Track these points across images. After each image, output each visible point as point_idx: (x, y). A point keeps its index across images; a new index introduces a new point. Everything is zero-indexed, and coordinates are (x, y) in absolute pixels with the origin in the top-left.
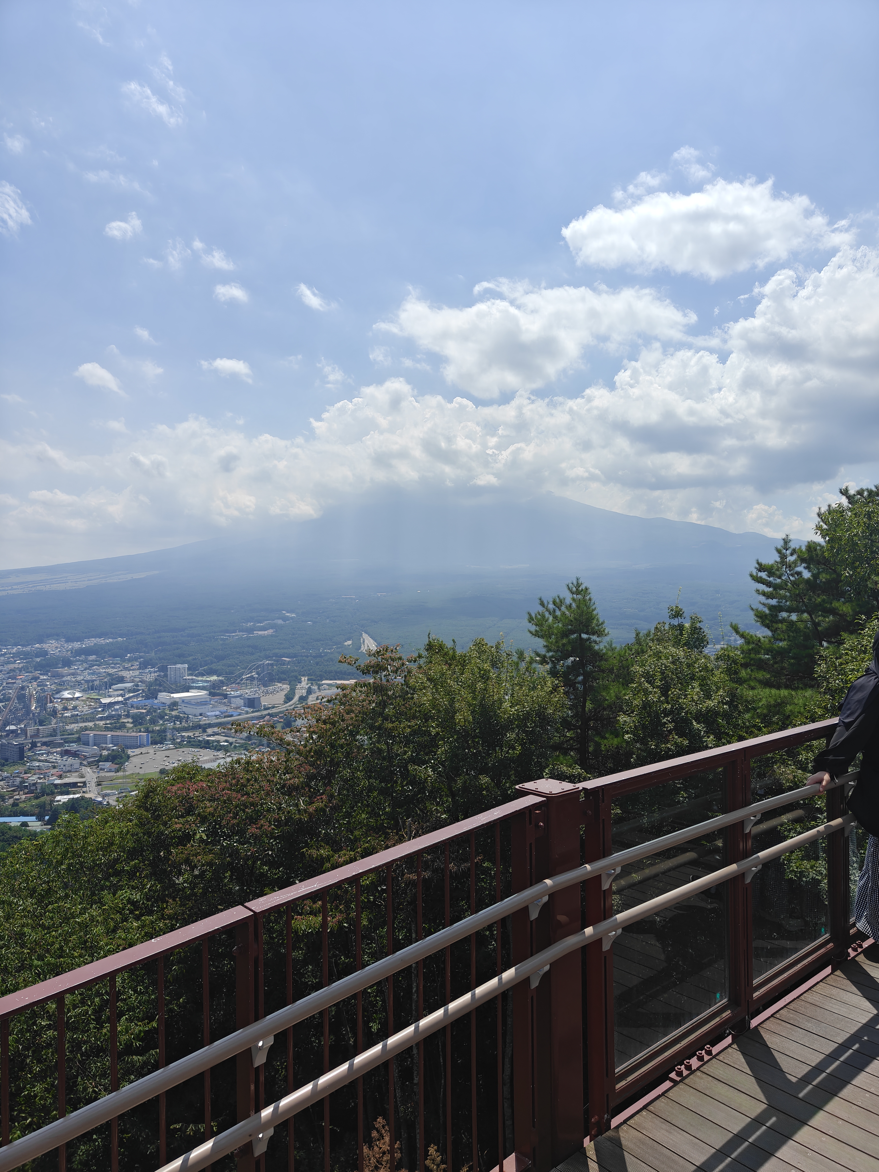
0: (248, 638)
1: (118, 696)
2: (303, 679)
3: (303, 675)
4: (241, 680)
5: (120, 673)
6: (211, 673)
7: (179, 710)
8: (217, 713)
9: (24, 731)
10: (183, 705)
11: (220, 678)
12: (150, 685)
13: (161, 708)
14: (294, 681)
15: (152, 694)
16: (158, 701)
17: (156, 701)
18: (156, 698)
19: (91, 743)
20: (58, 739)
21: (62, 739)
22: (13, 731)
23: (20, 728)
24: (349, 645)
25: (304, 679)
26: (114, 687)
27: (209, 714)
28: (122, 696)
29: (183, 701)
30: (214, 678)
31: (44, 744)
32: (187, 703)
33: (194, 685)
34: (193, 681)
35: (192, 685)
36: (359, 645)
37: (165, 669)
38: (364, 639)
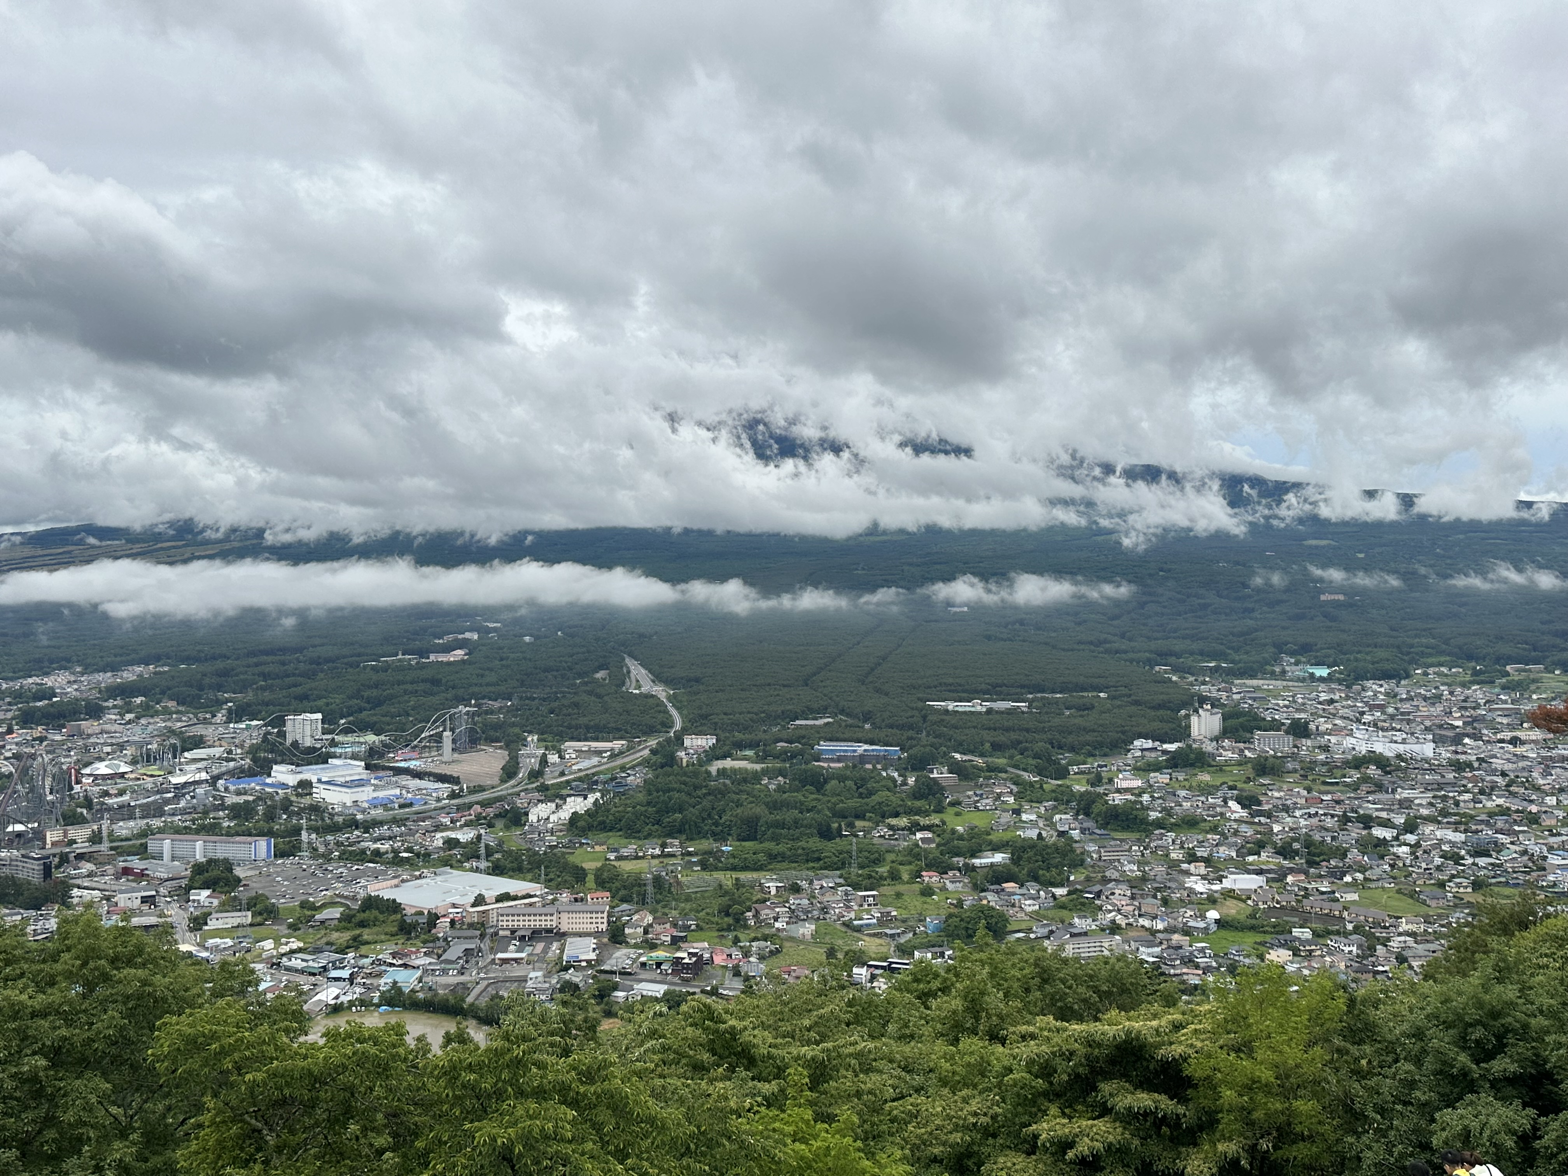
0: (422, 667)
1: (199, 770)
2: (528, 737)
3: (530, 732)
4: (419, 741)
5: (194, 730)
6: (363, 727)
9: (37, 835)
11: (382, 737)
12: (253, 751)
13: (280, 792)
14: (513, 744)
15: (262, 768)
16: (273, 780)
17: (269, 781)
18: (269, 775)
19: (165, 855)
21: (112, 849)
22: (18, 835)
23: (31, 829)
24: (604, 679)
25: (532, 740)
26: (187, 755)
28: (206, 769)
29: (319, 780)
30: (371, 737)
31: (78, 857)
32: (329, 782)
33: (336, 750)
34: (334, 744)
35: (333, 750)
36: (620, 678)
37: (280, 722)
38: (627, 667)
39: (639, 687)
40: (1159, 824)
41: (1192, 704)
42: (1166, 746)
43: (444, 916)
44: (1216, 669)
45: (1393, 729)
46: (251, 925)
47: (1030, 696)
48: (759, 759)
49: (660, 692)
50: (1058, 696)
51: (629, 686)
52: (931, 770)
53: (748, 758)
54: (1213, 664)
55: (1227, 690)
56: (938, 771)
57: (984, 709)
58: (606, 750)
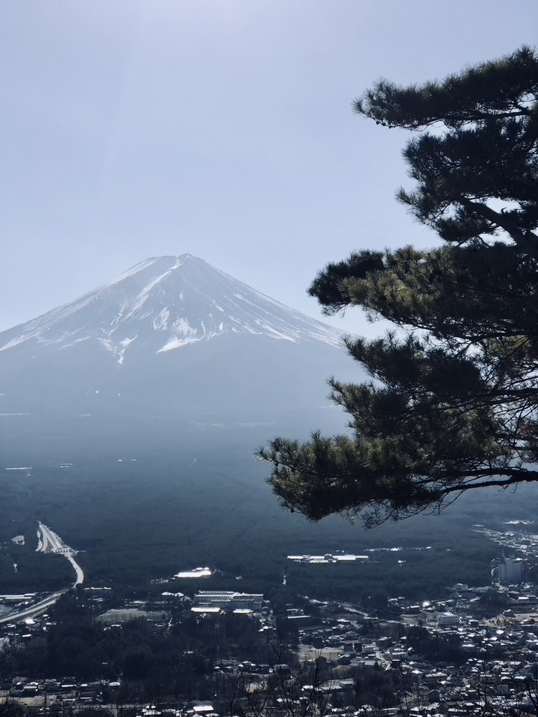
24: (21, 542)
36: (33, 540)
38: (41, 532)
39: (50, 546)
40: (473, 653)
41: (500, 556)
42: (480, 589)
44: (520, 526)
47: (372, 550)
48: (148, 608)
49: (69, 554)
50: (394, 549)
51: (42, 547)
52: (290, 613)
53: (138, 607)
54: (516, 522)
55: (527, 543)
56: (296, 614)
57: (334, 561)
58: (18, 601)
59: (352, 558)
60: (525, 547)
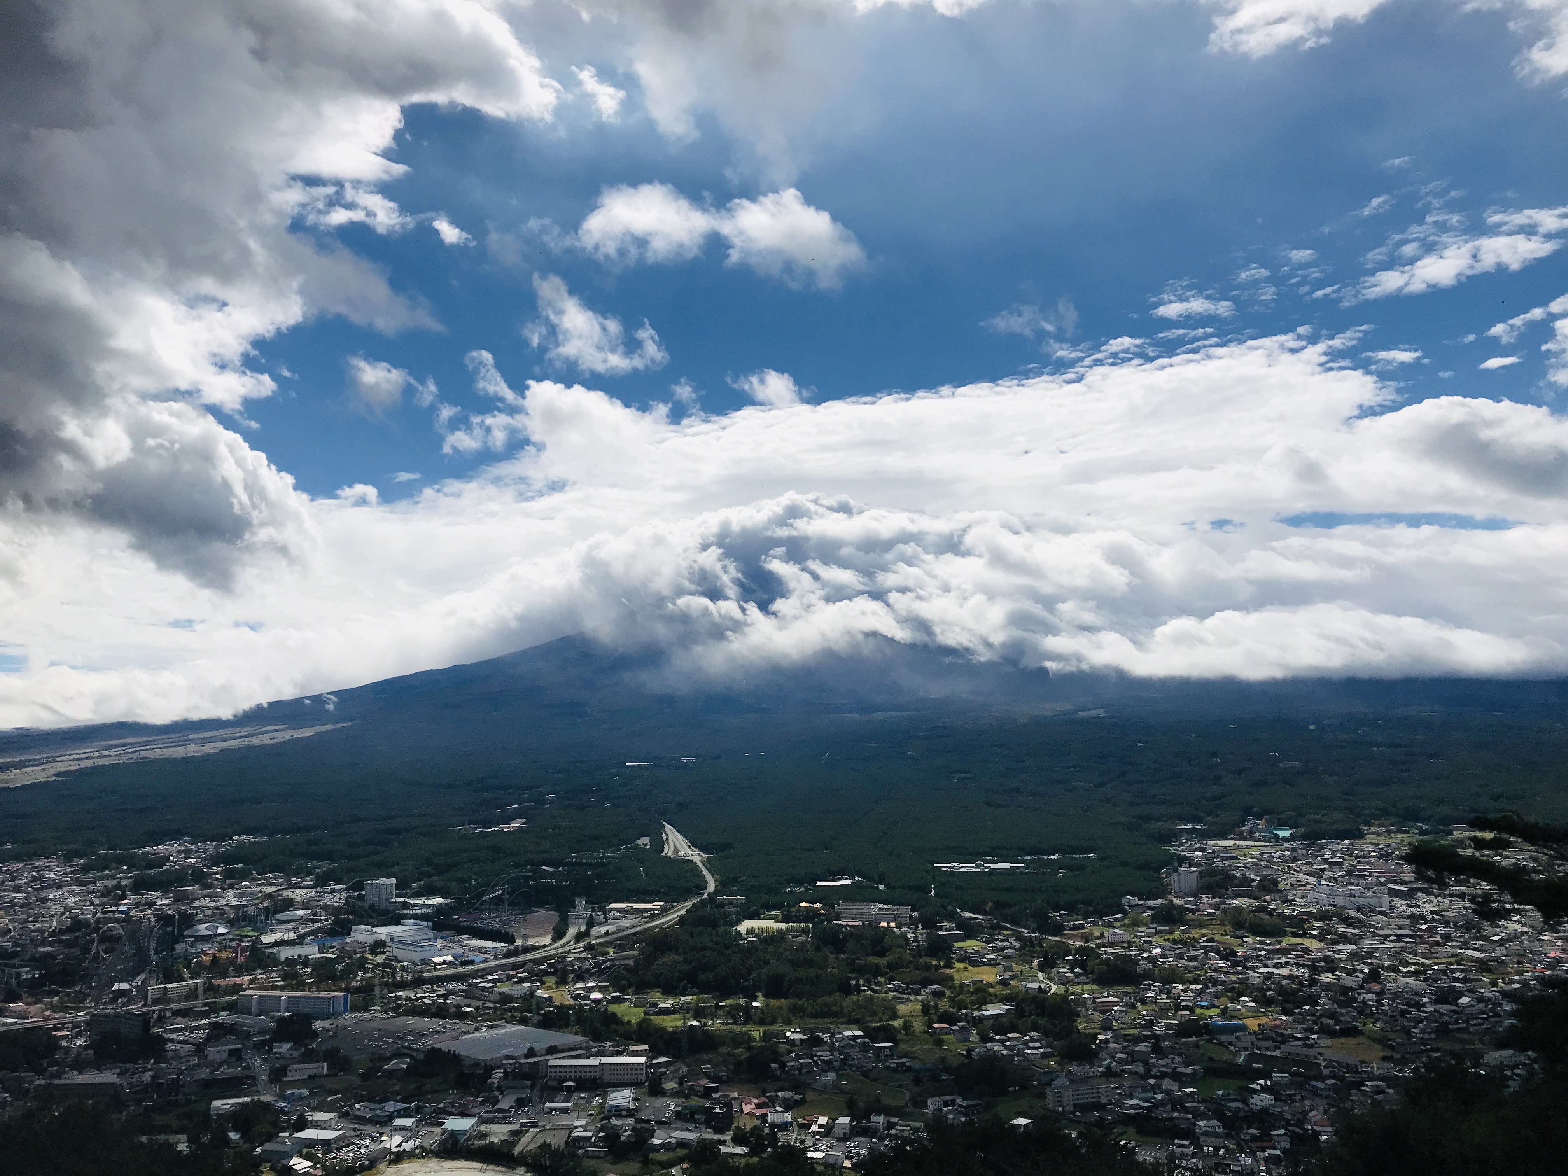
0: (485, 836)
1: (288, 930)
2: (577, 900)
3: (579, 896)
4: (482, 904)
5: (286, 893)
6: (431, 892)
7: (387, 954)
8: (449, 958)
9: (143, 992)
10: (394, 946)
11: (448, 900)
12: (336, 912)
13: (358, 950)
14: (563, 906)
15: (341, 929)
16: (352, 939)
17: (348, 940)
18: (349, 935)
19: (253, 1010)
20: (199, 1004)
21: (205, 1005)
22: (122, 993)
23: (135, 987)
24: (646, 845)
25: (581, 903)
26: (278, 916)
27: (436, 960)
28: (294, 930)
29: (392, 939)
30: (439, 900)
31: (177, 1013)
32: (400, 942)
33: (408, 912)
34: (406, 905)
35: (405, 912)
36: (659, 844)
37: (359, 886)
38: (667, 835)
39: (676, 851)
40: (1147, 975)
41: (1173, 865)
42: (1151, 903)
43: (499, 1067)
44: (1193, 830)
45: (1352, 884)
46: (326, 1076)
47: (1028, 858)
48: (785, 920)
49: (697, 857)
50: (1053, 857)
51: (668, 851)
52: (941, 928)
53: (774, 919)
54: (1189, 826)
55: (1202, 850)
56: (946, 928)
57: (987, 870)
58: (647, 910)
59: (1007, 866)
60: (1199, 854)
